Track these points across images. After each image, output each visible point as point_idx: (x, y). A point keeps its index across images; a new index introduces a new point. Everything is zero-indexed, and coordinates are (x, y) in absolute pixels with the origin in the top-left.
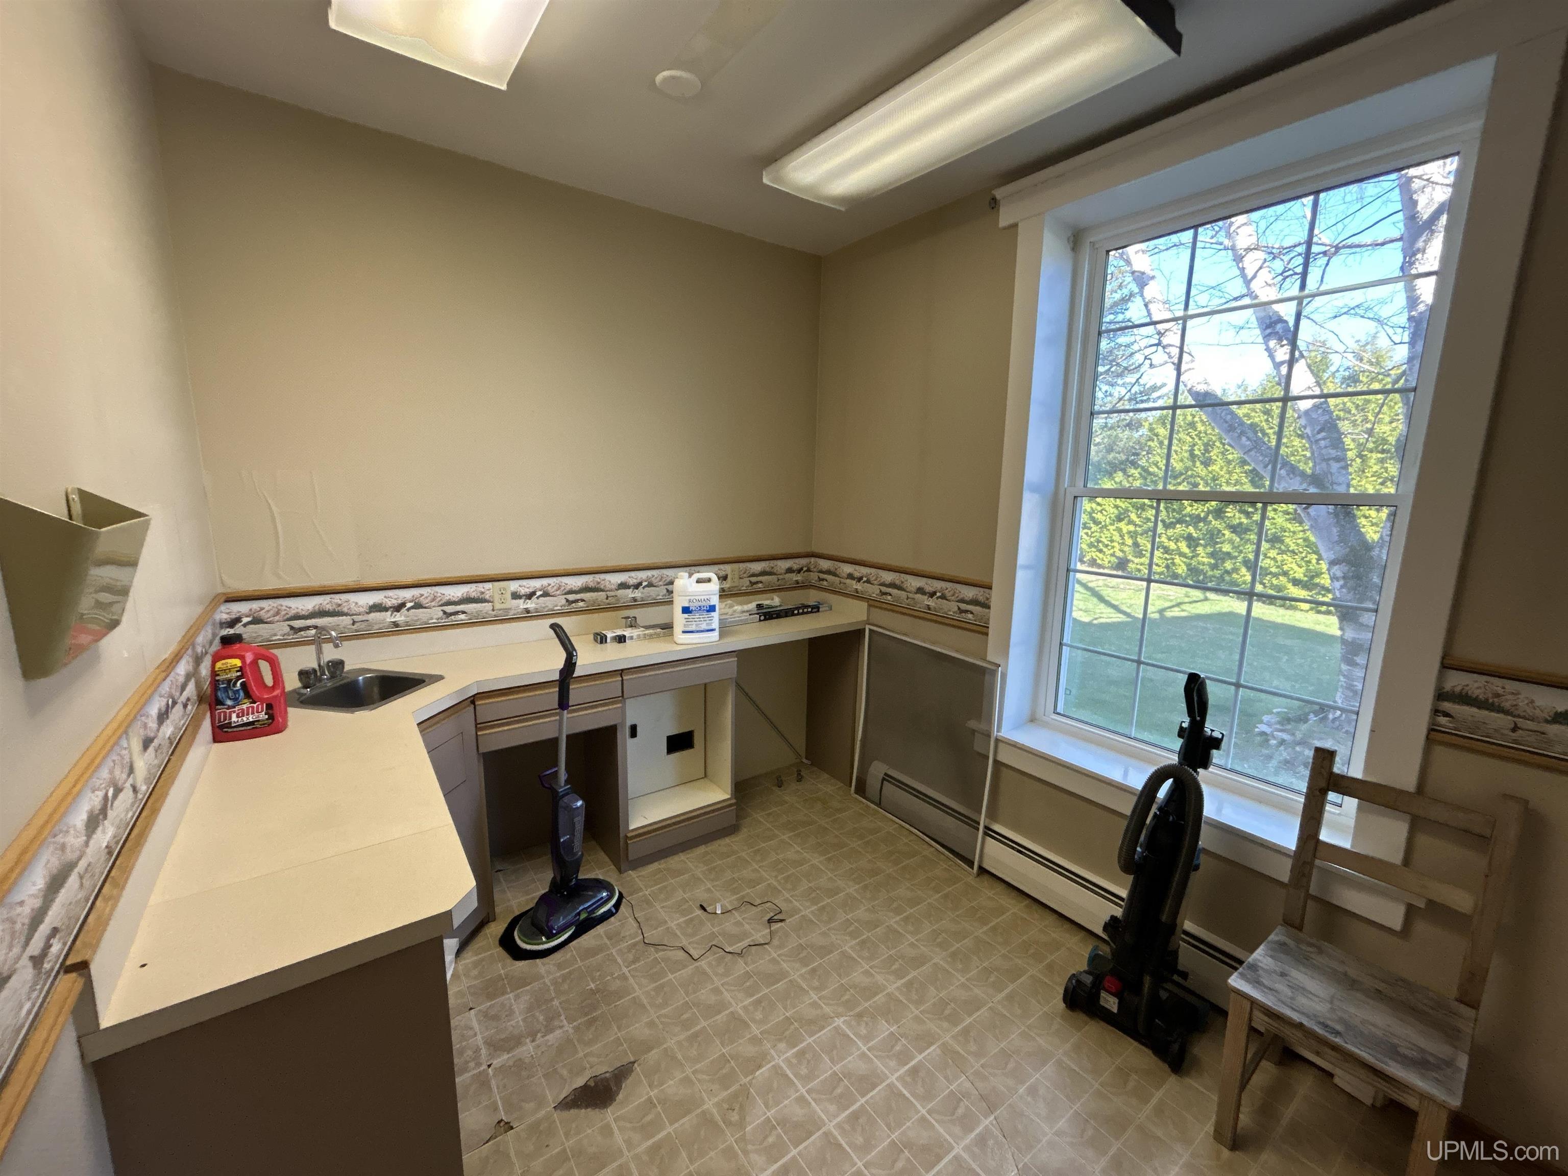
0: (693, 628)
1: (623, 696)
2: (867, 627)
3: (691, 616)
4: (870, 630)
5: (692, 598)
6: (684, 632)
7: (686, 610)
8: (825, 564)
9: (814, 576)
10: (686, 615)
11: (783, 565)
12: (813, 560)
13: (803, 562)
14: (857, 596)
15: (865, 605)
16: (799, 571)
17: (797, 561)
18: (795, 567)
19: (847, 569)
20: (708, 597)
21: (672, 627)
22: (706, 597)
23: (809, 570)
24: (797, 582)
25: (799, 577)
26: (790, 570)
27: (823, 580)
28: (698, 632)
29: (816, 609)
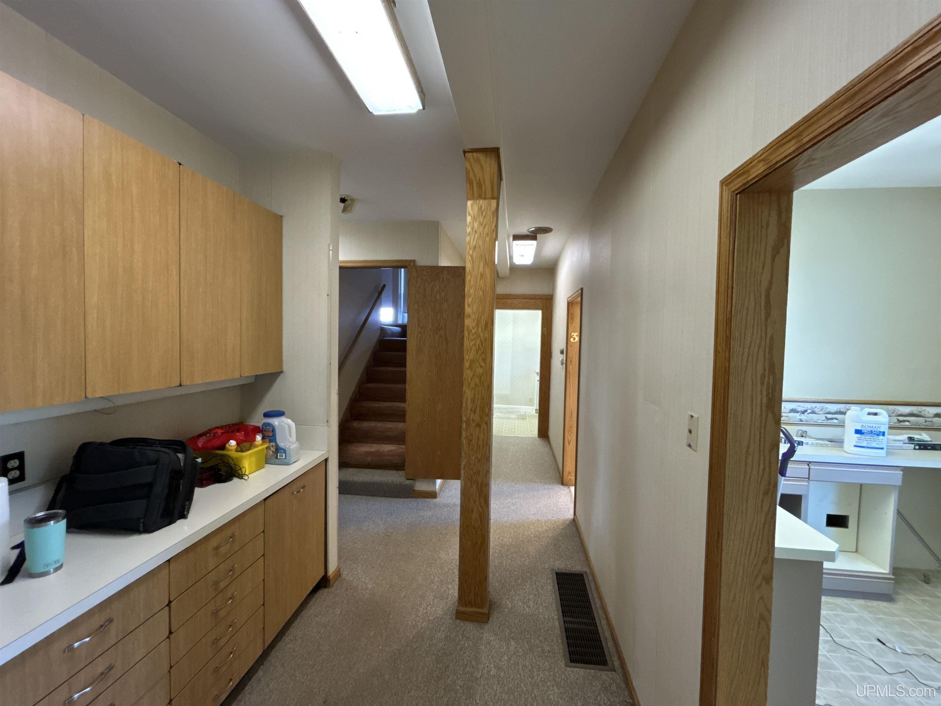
0: (864, 444)
1: (809, 478)
3: (863, 437)
5: (864, 425)
6: (855, 446)
7: (858, 432)
10: (858, 435)
20: (879, 426)
21: (843, 442)
22: (877, 426)
28: (868, 448)
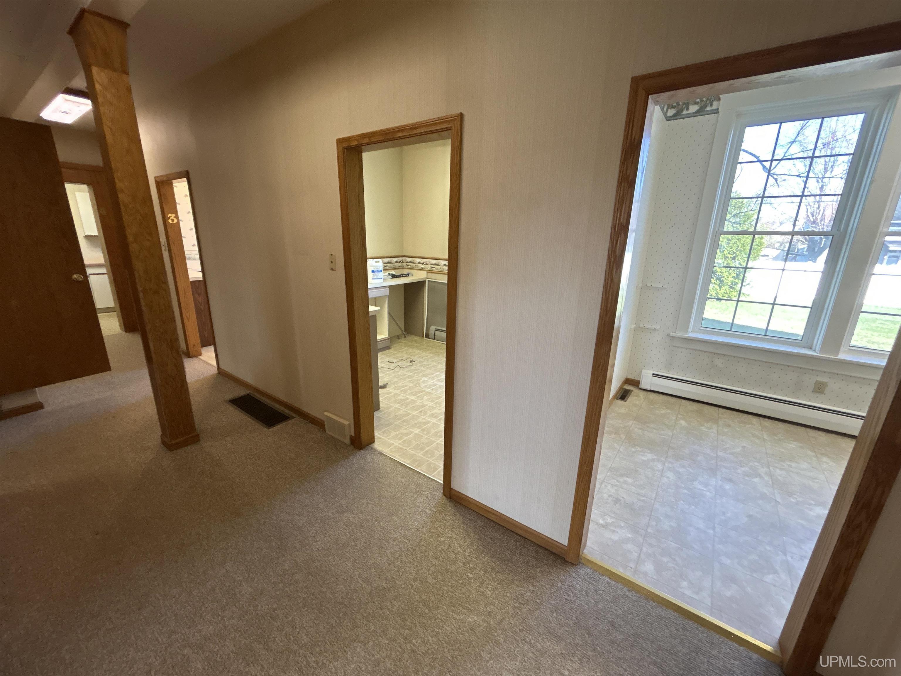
0: (375, 278)
2: (427, 280)
4: (428, 281)
7: (373, 271)
8: (409, 259)
9: (405, 264)
10: (373, 273)
11: (395, 260)
12: (404, 258)
13: (400, 259)
14: (422, 269)
15: (425, 272)
16: (400, 262)
17: (399, 258)
18: (399, 261)
19: (418, 260)
23: (403, 262)
24: (399, 266)
25: (400, 265)
26: (397, 262)
27: (409, 265)
29: (408, 275)
